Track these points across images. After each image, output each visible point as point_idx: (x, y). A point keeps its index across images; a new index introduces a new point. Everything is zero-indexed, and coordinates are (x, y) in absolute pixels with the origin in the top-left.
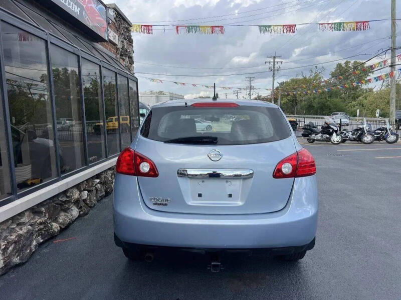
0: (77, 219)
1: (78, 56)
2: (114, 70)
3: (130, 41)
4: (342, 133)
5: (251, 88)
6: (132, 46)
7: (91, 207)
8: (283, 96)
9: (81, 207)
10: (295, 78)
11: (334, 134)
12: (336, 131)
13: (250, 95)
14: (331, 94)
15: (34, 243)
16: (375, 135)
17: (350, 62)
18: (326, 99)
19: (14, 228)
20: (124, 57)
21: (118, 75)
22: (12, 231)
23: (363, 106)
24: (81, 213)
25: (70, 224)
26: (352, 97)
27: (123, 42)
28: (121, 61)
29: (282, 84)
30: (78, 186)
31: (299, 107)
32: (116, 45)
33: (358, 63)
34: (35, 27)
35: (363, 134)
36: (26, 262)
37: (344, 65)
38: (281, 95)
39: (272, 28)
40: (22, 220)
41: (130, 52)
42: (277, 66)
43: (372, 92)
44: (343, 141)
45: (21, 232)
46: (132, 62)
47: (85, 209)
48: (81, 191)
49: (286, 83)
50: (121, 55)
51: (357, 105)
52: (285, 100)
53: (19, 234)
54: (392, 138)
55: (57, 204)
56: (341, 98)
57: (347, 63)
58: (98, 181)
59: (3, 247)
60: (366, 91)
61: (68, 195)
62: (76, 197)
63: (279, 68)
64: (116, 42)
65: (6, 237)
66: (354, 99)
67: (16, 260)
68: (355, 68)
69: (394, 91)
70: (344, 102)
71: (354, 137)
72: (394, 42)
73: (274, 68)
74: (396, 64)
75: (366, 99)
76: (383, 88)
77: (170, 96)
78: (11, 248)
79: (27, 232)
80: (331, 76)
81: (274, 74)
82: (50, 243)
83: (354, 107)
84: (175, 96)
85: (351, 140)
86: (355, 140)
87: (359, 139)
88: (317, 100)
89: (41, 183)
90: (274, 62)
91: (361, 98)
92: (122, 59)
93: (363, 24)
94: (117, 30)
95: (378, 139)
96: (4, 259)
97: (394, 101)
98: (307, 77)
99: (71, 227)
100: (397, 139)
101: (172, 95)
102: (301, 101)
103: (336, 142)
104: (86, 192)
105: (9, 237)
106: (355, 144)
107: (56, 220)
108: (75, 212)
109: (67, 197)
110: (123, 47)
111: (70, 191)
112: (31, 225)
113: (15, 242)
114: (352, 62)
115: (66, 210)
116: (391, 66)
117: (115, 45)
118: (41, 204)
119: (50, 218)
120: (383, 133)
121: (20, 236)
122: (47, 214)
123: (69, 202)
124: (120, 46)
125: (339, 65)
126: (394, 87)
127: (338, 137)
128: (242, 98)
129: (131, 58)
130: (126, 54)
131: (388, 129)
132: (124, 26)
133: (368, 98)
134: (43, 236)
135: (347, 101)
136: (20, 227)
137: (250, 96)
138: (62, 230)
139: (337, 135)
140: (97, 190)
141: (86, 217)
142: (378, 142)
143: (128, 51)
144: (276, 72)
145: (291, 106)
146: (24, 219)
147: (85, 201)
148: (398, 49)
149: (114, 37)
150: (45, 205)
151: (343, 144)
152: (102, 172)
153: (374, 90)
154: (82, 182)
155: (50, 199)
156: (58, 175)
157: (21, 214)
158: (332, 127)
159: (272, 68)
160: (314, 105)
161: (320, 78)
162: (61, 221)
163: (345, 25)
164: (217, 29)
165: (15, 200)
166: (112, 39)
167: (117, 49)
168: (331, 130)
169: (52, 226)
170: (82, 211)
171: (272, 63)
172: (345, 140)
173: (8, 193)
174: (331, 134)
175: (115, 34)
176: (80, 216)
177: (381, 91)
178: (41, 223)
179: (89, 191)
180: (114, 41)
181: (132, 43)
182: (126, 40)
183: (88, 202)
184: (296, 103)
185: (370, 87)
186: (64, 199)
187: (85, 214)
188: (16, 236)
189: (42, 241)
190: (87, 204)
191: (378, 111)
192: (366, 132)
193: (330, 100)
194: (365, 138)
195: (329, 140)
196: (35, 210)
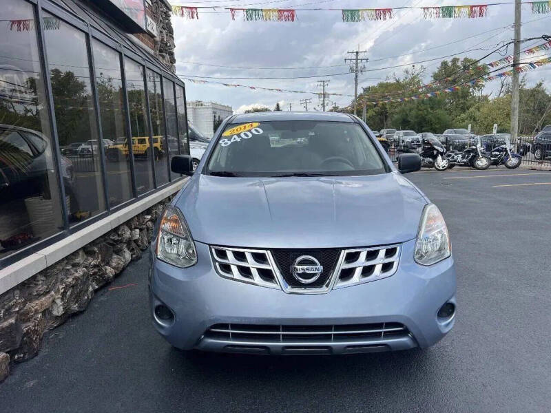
0: (130, 262)
1: (120, 54)
2: (159, 72)
3: (170, 31)
4: (449, 156)
5: (325, 95)
6: (173, 38)
7: (143, 250)
8: (369, 107)
9: (133, 250)
10: (385, 82)
11: (439, 158)
12: (442, 154)
13: (323, 105)
14: (434, 103)
15: (91, 289)
16: (492, 159)
17: (458, 59)
18: (428, 111)
19: (68, 270)
20: (164, 54)
21: (164, 79)
22: (67, 273)
23: (474, 120)
24: (134, 256)
25: (124, 269)
26: (461, 108)
27: (161, 32)
28: (160, 59)
29: (366, 90)
30: (128, 223)
31: (390, 122)
32: (155, 37)
33: (469, 61)
34: (68, 11)
35: (475, 157)
36: (84, 311)
37: (450, 64)
38: (367, 106)
39: (360, 13)
40: (77, 260)
41: (170, 46)
42: (360, 65)
43: (488, 101)
44: (451, 166)
45: (77, 275)
46: (173, 61)
47: (138, 252)
48: (131, 229)
49: (373, 88)
50: (161, 51)
51: (467, 119)
52: (371, 112)
53: (75, 277)
54: (513, 161)
55: (109, 244)
56: (446, 110)
57: (455, 61)
58: (149, 217)
59: (62, 291)
60: (479, 99)
61: (120, 233)
62: (128, 236)
63: (364, 67)
64: (155, 33)
65: (62, 279)
66: (464, 110)
67: (75, 307)
68: (466, 68)
69: (516, 99)
70: (450, 115)
71: (465, 160)
72: (517, 33)
73: (357, 67)
74: (520, 62)
75: (479, 110)
76: (502, 95)
77: (213, 108)
78: (68, 293)
79: (83, 275)
80: (432, 79)
81: (356, 77)
82: (106, 290)
83: (463, 121)
84: (220, 107)
85: (461, 165)
86: (465, 164)
87: (471, 164)
88: (413, 113)
89: (90, 216)
90: (357, 59)
91: (471, 109)
92: (161, 56)
93: (480, 9)
94: (154, 17)
95: (495, 163)
96: (63, 305)
97: (516, 112)
98: (401, 81)
99: (125, 272)
100: (520, 163)
101: (214, 106)
102: (393, 113)
103: (441, 168)
104: (138, 230)
105: (65, 280)
106: (466, 170)
107: (108, 264)
108: (128, 255)
109: (119, 235)
110: (162, 40)
111: (122, 228)
112: (86, 267)
113: (73, 286)
114: (462, 59)
115: (119, 252)
116: (513, 65)
117: (153, 36)
118: (93, 243)
119: (103, 261)
120: (502, 155)
121: (76, 279)
122: (100, 256)
123: (121, 242)
124: (158, 39)
125: (444, 64)
126: (517, 93)
127: (444, 161)
128: (314, 110)
129: (172, 54)
130: (165, 49)
131: (508, 149)
132: (161, 9)
133: (481, 110)
134: (98, 282)
135: (454, 113)
136: (75, 268)
137: (324, 107)
138: (117, 276)
139: (443, 159)
140: (148, 229)
141: (140, 261)
142: (495, 166)
143: (168, 45)
144: (359, 74)
145: (379, 120)
146: (79, 260)
147: (136, 241)
148: (523, 41)
149: (152, 26)
150: (97, 244)
151: (451, 171)
152: (152, 206)
153: (490, 98)
154: (132, 218)
155: (101, 237)
156: (107, 208)
157: (75, 254)
158: (436, 147)
159: (355, 68)
160: (409, 120)
161: (419, 81)
162: (114, 264)
163: (456, 9)
164: (286, 13)
165: (68, 236)
166: (149, 28)
167: (155, 42)
168: (435, 152)
169: (106, 269)
170: (134, 254)
171: (355, 61)
172: (454, 165)
173: (59, 228)
174: (435, 157)
175: (153, 22)
176: (132, 260)
177: (498, 100)
178: (95, 266)
179: (141, 230)
180: (152, 32)
181: (173, 34)
182: (164, 29)
183: (140, 243)
184: (386, 117)
185: (484, 94)
186: (116, 238)
187: (138, 258)
188: (73, 279)
189: (97, 287)
190: (139, 246)
191: (495, 126)
192: (480, 154)
193: (432, 112)
194: (479, 162)
195: (432, 165)
196: (87, 250)
